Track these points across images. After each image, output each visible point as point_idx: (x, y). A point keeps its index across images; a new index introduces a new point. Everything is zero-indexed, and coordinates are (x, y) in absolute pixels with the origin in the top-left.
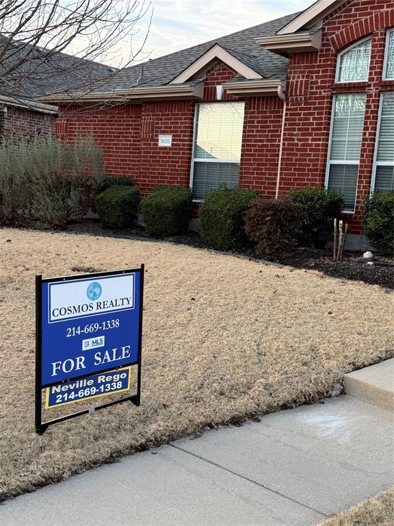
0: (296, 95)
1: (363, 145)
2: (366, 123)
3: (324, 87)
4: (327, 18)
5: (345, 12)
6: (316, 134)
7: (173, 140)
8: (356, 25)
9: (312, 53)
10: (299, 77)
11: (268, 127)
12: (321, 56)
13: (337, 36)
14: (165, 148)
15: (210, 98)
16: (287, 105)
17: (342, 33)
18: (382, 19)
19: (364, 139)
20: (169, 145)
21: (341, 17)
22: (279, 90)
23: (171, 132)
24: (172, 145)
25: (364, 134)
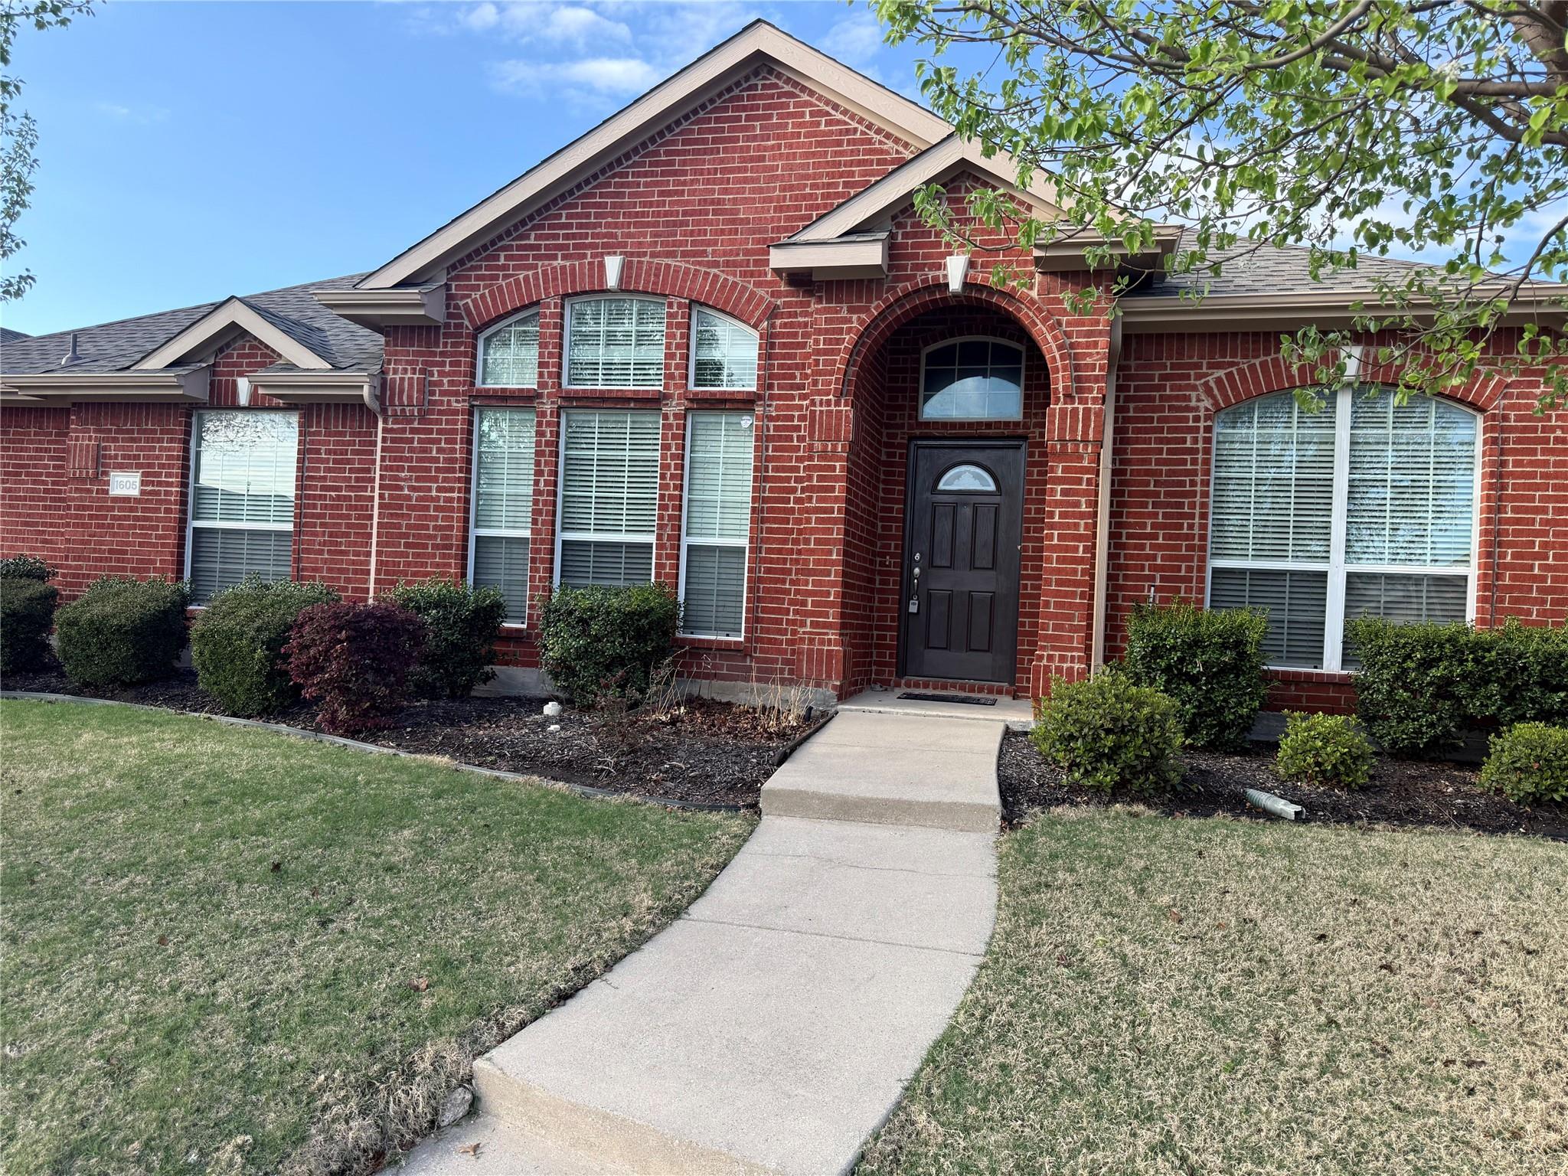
0: (401, 404)
1: (536, 502)
2: (538, 463)
3: (456, 393)
4: (454, 267)
5: (486, 259)
6: (445, 480)
7: (143, 483)
8: (509, 285)
9: (429, 328)
10: (405, 371)
11: (348, 461)
12: (446, 336)
13: (474, 301)
14: (126, 499)
15: (223, 401)
16: (385, 422)
17: (483, 296)
18: (555, 279)
19: (537, 492)
20: (135, 492)
21: (480, 268)
22: (366, 392)
23: (139, 466)
24: (143, 492)
25: (537, 483)
